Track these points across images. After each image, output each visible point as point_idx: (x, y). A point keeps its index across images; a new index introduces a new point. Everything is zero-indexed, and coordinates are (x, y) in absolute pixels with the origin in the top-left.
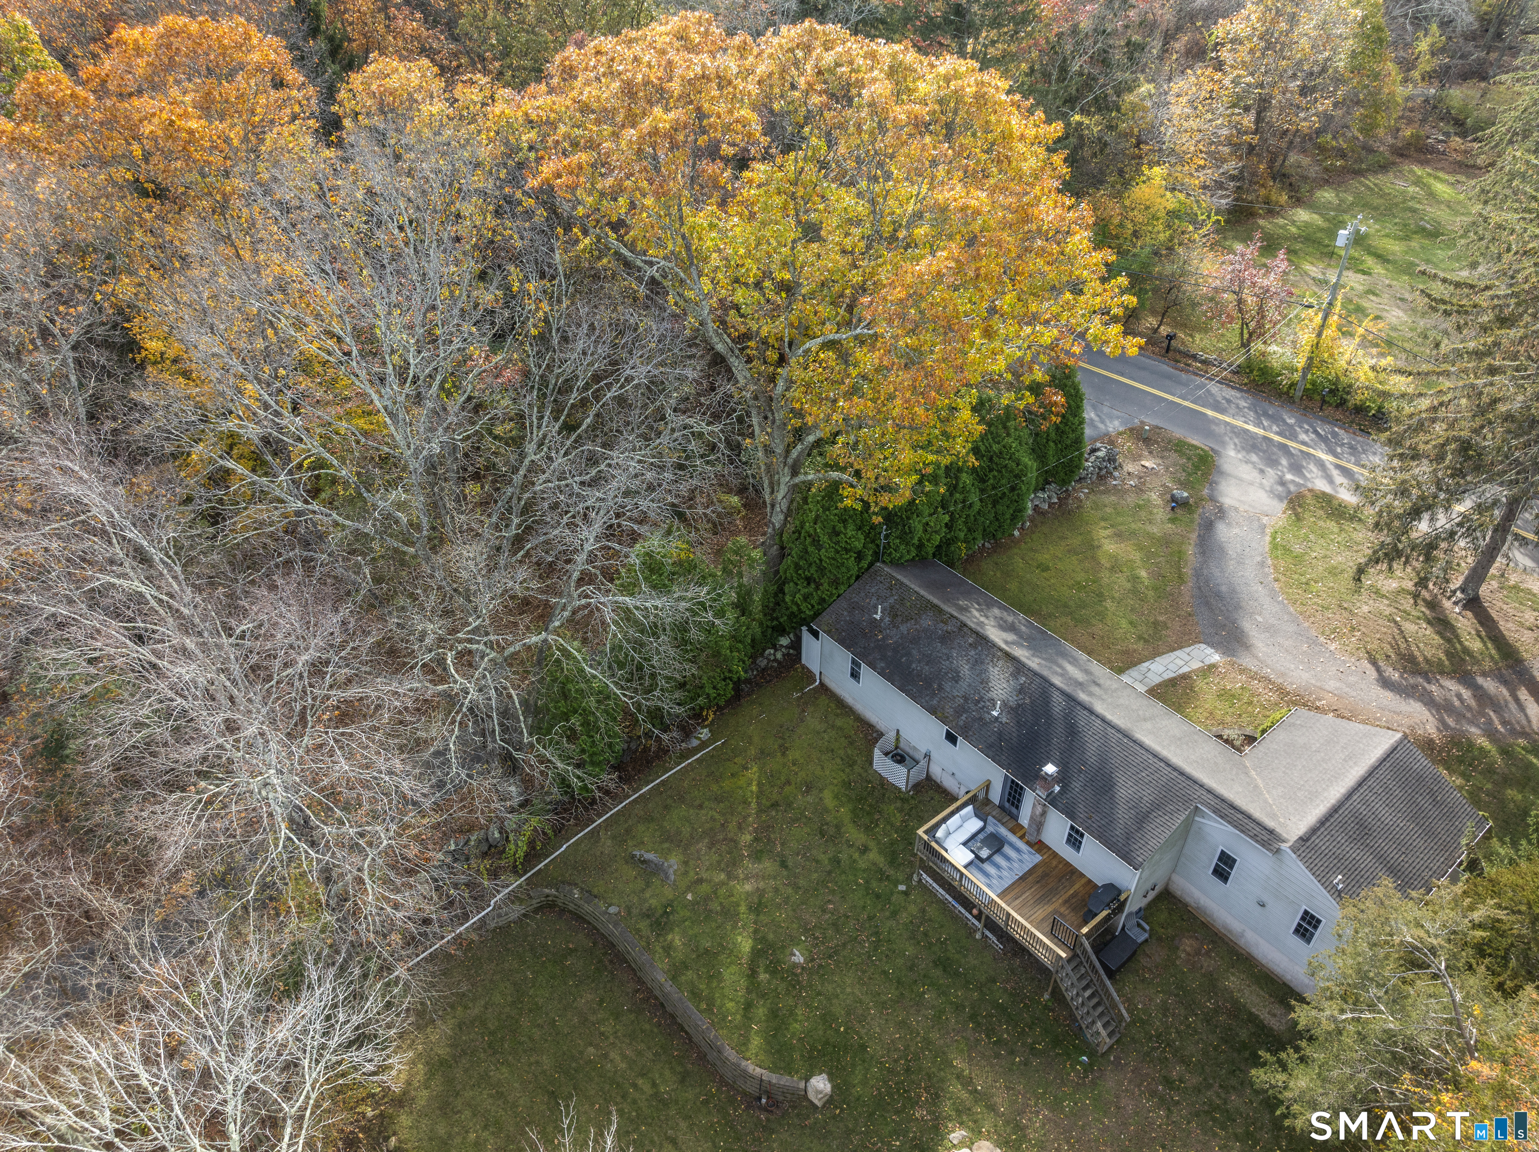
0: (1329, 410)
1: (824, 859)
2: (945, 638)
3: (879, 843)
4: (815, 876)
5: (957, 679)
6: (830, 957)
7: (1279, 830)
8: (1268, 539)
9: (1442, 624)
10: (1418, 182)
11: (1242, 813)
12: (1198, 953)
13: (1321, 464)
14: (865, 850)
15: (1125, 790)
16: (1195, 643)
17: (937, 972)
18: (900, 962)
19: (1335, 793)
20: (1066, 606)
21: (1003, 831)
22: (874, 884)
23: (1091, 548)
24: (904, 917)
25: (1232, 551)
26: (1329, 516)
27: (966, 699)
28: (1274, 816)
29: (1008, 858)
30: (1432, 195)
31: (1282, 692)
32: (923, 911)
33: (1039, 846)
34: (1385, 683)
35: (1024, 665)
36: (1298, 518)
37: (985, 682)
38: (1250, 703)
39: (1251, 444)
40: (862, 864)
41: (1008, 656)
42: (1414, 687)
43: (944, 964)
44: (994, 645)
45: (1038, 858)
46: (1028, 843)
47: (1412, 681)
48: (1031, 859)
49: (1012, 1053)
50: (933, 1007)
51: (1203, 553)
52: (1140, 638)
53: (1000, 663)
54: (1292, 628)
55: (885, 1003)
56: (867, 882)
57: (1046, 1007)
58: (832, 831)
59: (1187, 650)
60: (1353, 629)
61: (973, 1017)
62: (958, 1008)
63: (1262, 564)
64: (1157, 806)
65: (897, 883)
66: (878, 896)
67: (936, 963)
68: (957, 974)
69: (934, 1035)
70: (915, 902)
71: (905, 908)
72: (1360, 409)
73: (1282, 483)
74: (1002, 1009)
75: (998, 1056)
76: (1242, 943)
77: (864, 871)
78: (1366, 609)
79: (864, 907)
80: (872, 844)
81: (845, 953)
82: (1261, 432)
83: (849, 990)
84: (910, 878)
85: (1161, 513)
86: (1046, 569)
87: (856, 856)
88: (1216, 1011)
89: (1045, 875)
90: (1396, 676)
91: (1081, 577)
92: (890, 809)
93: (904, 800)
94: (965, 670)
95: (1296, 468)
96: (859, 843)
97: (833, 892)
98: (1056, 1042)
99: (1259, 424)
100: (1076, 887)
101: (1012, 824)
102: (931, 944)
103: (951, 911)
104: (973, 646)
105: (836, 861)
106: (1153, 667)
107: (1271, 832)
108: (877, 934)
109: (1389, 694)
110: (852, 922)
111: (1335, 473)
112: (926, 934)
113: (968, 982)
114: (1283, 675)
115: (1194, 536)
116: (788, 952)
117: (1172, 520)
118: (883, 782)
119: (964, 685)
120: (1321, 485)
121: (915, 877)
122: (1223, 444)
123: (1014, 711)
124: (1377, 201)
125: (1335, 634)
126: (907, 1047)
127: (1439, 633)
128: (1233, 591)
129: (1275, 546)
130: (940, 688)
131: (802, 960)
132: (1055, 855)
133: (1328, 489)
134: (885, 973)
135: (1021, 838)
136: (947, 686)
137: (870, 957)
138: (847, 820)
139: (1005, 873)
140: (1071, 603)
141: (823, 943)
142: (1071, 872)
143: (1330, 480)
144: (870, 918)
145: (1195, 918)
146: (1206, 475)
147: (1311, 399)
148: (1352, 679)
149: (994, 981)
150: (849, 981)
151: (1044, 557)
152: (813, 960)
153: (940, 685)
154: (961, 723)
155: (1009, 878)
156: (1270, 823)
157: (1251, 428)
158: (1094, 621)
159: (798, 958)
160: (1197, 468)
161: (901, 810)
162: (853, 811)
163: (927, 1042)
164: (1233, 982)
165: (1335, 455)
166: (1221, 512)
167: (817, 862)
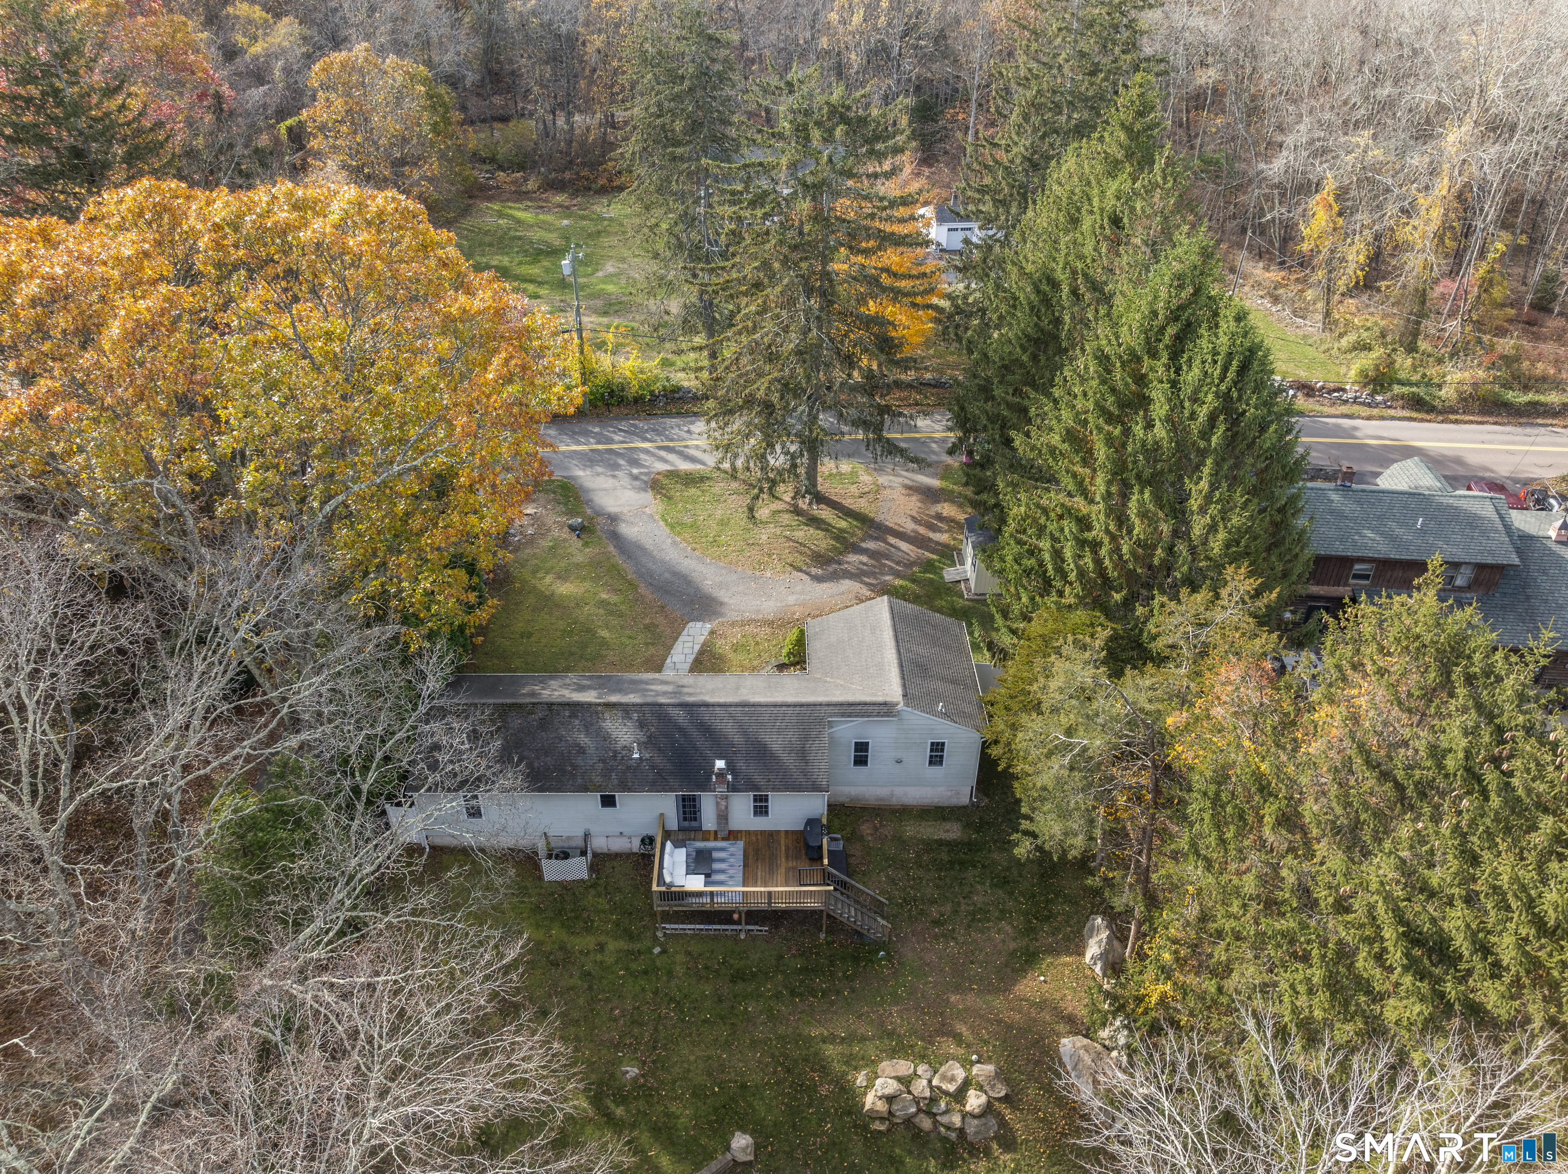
0: (615, 410)
1: (576, 981)
2: (544, 724)
3: (607, 933)
4: (581, 1001)
5: (582, 750)
6: (655, 1048)
7: (888, 699)
8: (662, 523)
9: (815, 522)
10: (501, 215)
11: (859, 704)
12: (876, 829)
13: (646, 451)
14: (601, 947)
15: (776, 743)
16: (685, 625)
17: (740, 987)
18: (708, 1004)
19: (890, 655)
20: (572, 654)
21: (700, 844)
22: (634, 966)
23: (548, 601)
24: (679, 970)
25: (648, 543)
26: (686, 485)
27: (603, 760)
28: (875, 695)
29: (722, 860)
30: (519, 221)
31: (770, 623)
32: (689, 953)
33: (733, 835)
34: (818, 579)
35: (627, 705)
36: (670, 498)
37: (607, 737)
38: (757, 643)
39: (590, 459)
40: (610, 960)
41: (608, 705)
42: (835, 572)
43: (738, 976)
44: (590, 704)
45: (741, 844)
46: (723, 839)
47: (830, 569)
48: (737, 848)
49: (838, 993)
50: (761, 1012)
51: (629, 557)
52: (647, 644)
53: (607, 715)
54: (734, 577)
55: (727, 1041)
56: (627, 969)
57: (828, 943)
58: (560, 955)
59: (685, 632)
60: (770, 555)
61: (793, 993)
62: (778, 996)
63: (674, 543)
64: (805, 738)
65: (649, 950)
66: (645, 972)
67: (733, 980)
68: (754, 975)
69: (781, 1030)
70: (676, 952)
71: (674, 963)
72: (638, 400)
73: (636, 478)
74: (804, 970)
75: (832, 1003)
76: (894, 801)
77: (616, 962)
78: (764, 537)
79: (643, 990)
80: (602, 938)
81: (662, 1035)
82: (585, 447)
83: (692, 1058)
84: (655, 938)
85: (575, 543)
86: (530, 635)
87: (599, 957)
88: (918, 856)
89: (757, 852)
90: (820, 572)
91: (561, 625)
92: (590, 899)
93: (594, 886)
94: (583, 739)
95: (635, 463)
96: (592, 947)
97: (608, 1000)
98: (856, 959)
99: (579, 443)
100: (783, 842)
101: (700, 835)
102: (716, 971)
103: (708, 936)
104: (573, 716)
105: (587, 975)
106: (675, 659)
107: (885, 704)
108: (672, 1000)
109: (825, 586)
110: (645, 1008)
111: (663, 453)
112: (706, 968)
113: (767, 973)
114: (758, 611)
115: (611, 548)
116: (619, 1074)
117: (586, 545)
118: (565, 887)
119: (592, 751)
120: (661, 467)
121: (659, 934)
122: (567, 469)
123: (649, 743)
124: (487, 239)
125: (761, 566)
126: (772, 1056)
127: (818, 528)
128: (676, 574)
129: (672, 527)
130: (575, 767)
131: (636, 1070)
132: (748, 833)
133: (669, 468)
134: (705, 1021)
135: (716, 839)
136: (579, 761)
137: (683, 1021)
138: (564, 936)
139: (731, 872)
140: (573, 649)
141: (639, 1043)
142: (771, 836)
143: (666, 461)
144: (656, 993)
145: (854, 808)
146: (577, 498)
147: (596, 407)
148: (799, 588)
149: (782, 957)
150: (686, 1052)
151: (519, 626)
152: (644, 1063)
153: (572, 765)
154: (616, 782)
155: (738, 872)
156: (880, 699)
157: (574, 448)
158: (604, 653)
159: (633, 1071)
160: (566, 497)
161: (599, 895)
162: (563, 925)
163: (779, 1038)
164: (911, 830)
165: (650, 441)
166: (613, 519)
167: (572, 988)
